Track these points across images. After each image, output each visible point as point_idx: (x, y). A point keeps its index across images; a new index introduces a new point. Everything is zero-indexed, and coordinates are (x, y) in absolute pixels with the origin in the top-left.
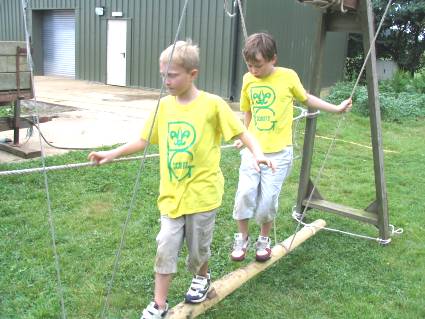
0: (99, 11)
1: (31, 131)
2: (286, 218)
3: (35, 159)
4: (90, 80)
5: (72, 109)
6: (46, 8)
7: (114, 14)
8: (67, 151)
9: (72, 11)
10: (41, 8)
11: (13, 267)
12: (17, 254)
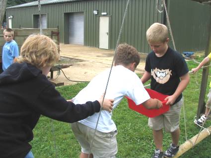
0: (95, 12)
1: (59, 72)
2: (190, 123)
3: (60, 87)
4: (91, 46)
5: (81, 61)
6: (70, 12)
7: (103, 14)
8: (76, 83)
9: (83, 12)
10: (68, 12)
11: (42, 146)
12: (45, 138)
